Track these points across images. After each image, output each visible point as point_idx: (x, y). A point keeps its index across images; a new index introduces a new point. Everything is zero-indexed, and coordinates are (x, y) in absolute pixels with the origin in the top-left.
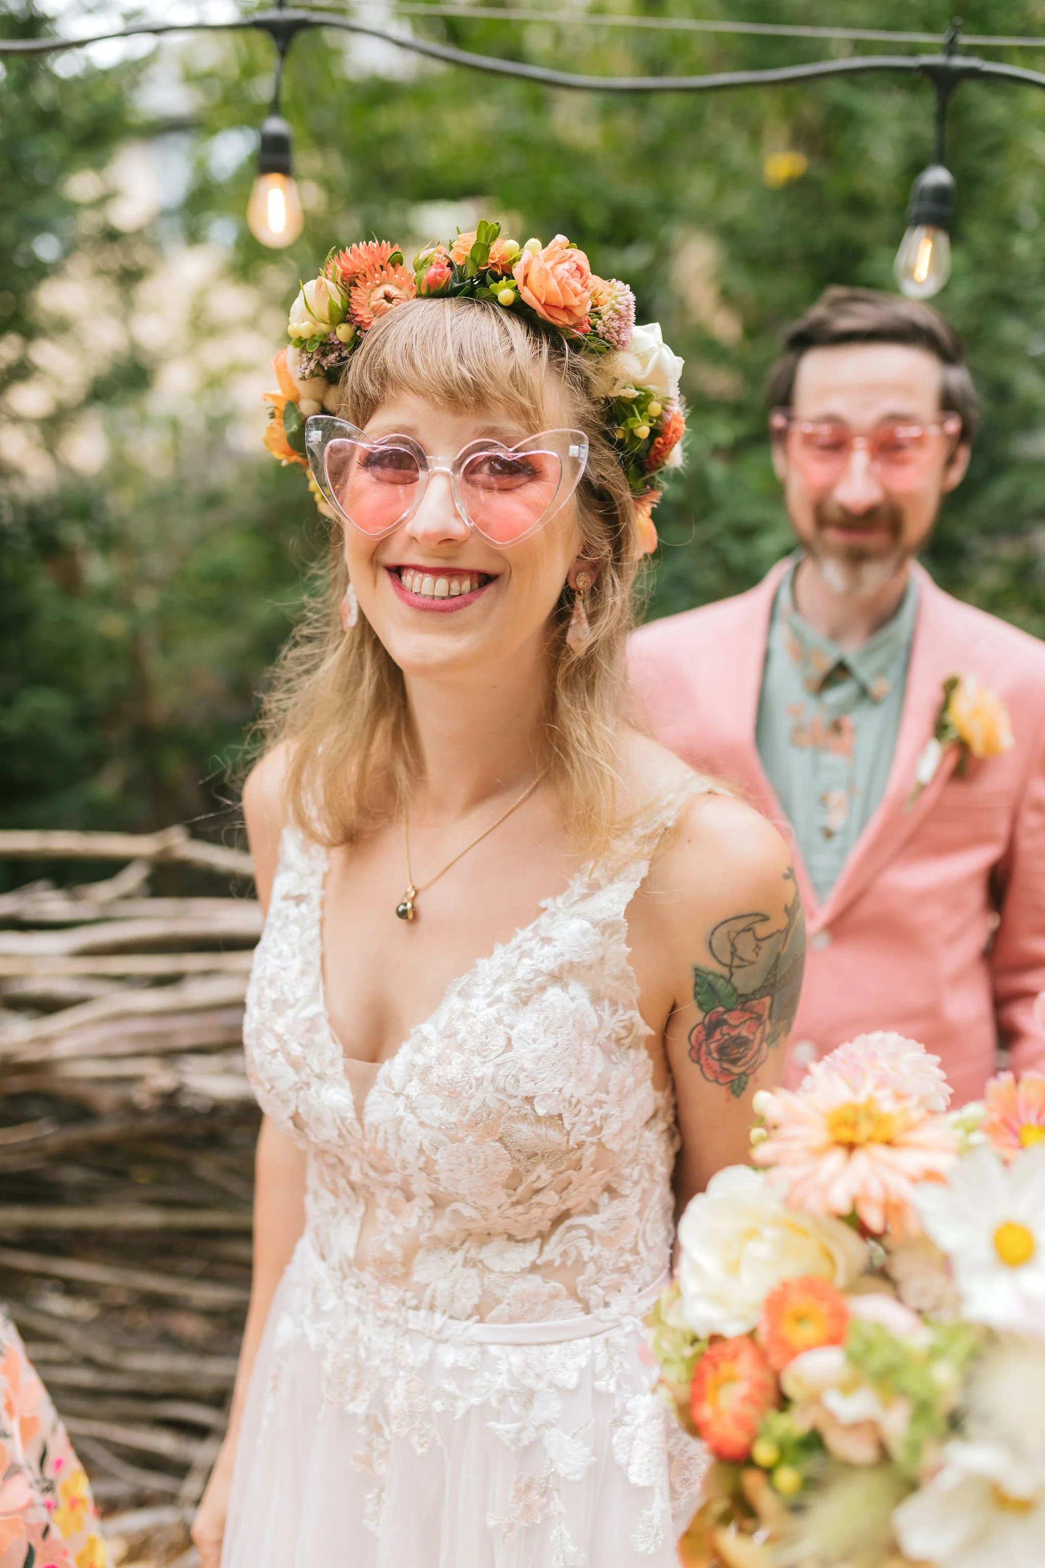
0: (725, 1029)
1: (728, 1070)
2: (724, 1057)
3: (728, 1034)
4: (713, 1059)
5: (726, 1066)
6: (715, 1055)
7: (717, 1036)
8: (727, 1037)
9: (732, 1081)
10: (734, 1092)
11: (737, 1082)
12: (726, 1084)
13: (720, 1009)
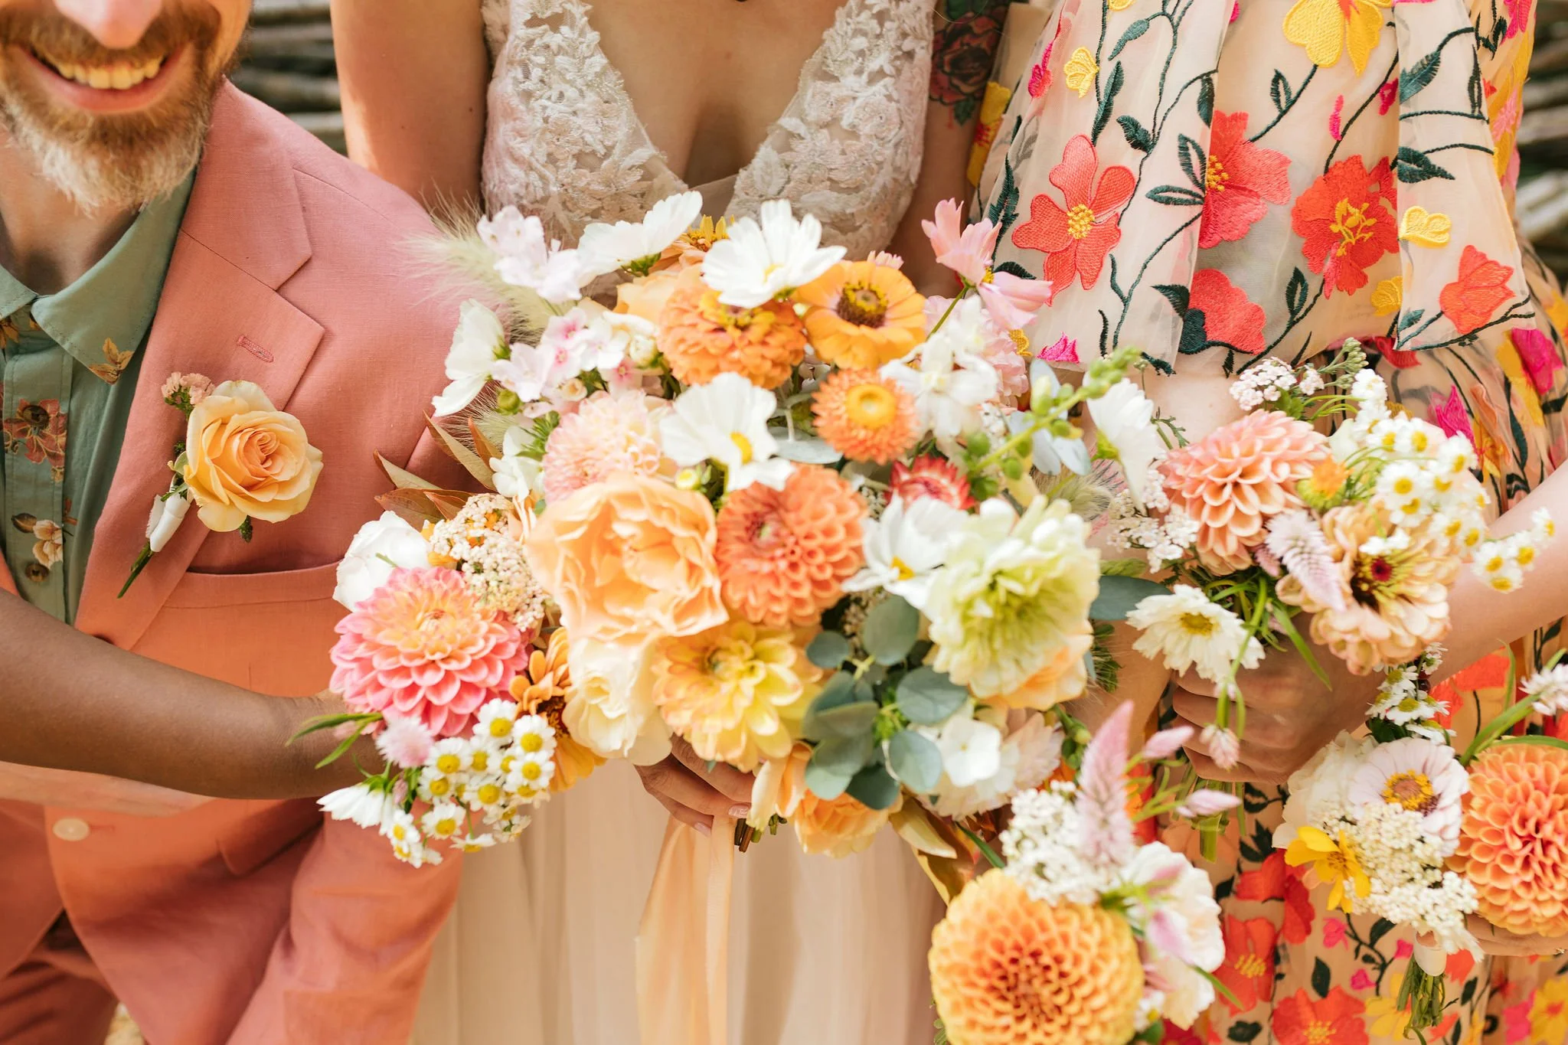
0: (967, 38)
1: (957, 87)
2: (956, 71)
3: (968, 44)
4: (944, 72)
5: (956, 82)
6: (947, 69)
7: (956, 46)
8: (966, 48)
9: (958, 102)
10: (957, 117)
11: (963, 104)
12: (949, 104)
13: (970, 14)
